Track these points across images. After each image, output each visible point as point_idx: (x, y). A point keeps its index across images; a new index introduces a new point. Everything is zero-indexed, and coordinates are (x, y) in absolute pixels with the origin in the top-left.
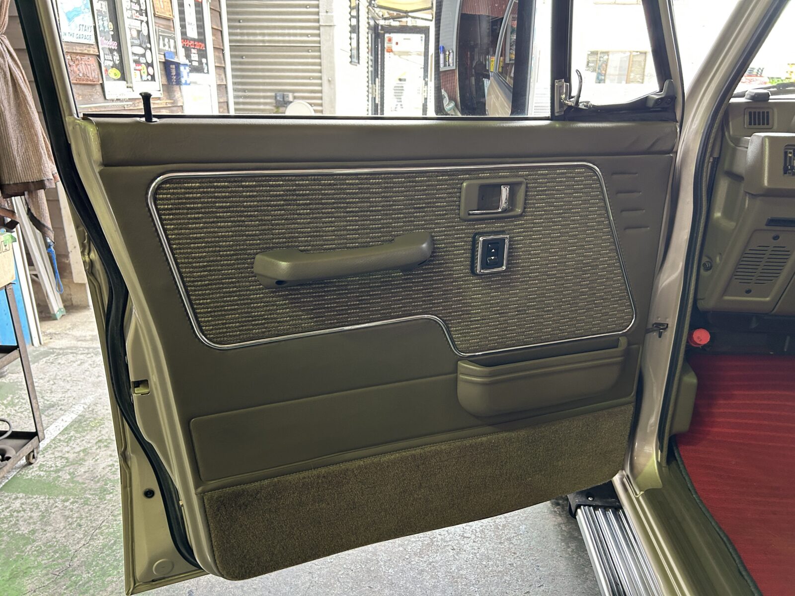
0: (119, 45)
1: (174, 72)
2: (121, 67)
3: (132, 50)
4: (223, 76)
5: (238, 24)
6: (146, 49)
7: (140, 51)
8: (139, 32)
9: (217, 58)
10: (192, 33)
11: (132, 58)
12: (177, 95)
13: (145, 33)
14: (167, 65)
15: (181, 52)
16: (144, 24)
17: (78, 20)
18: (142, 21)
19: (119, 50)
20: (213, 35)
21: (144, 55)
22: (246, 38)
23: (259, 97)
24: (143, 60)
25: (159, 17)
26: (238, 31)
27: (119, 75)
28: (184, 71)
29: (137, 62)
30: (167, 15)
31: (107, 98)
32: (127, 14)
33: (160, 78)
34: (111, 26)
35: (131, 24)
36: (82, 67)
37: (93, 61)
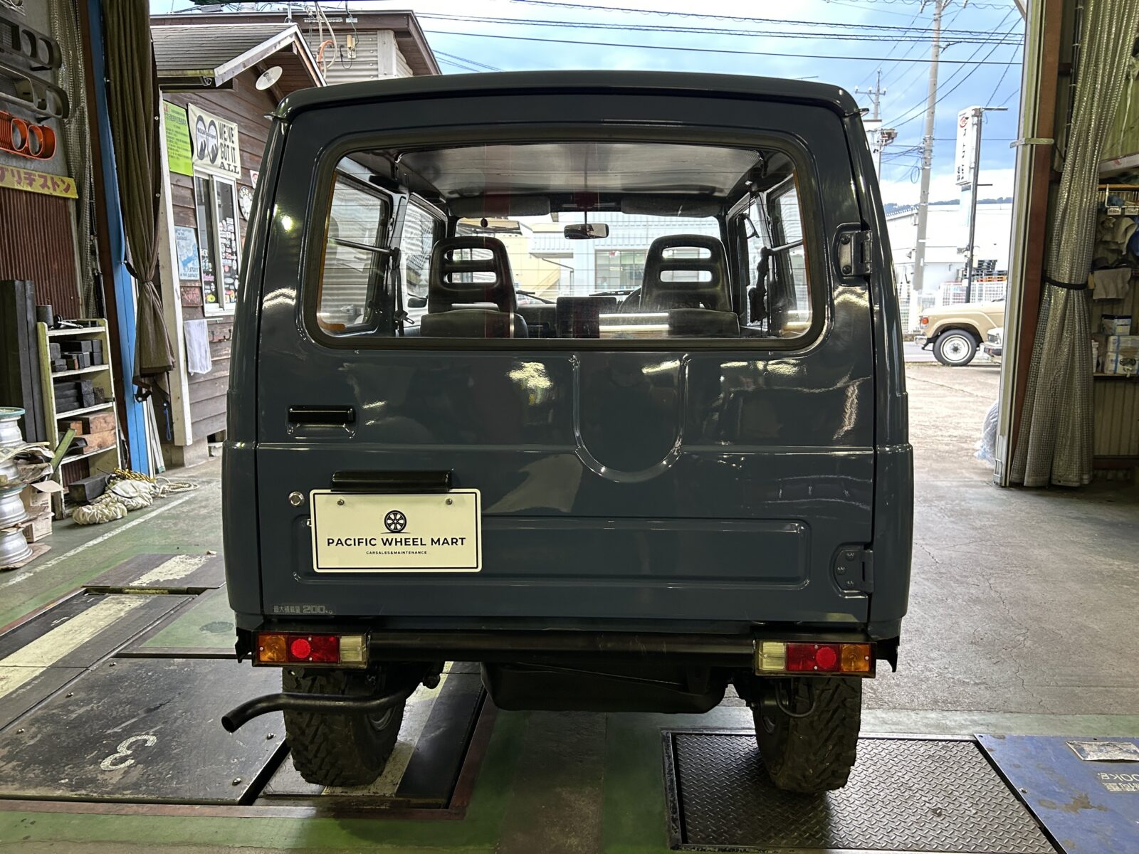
0: (215, 279)
2: (216, 294)
3: (225, 281)
8: (230, 268)
11: (224, 286)
13: (235, 268)
16: (234, 262)
17: (190, 265)
18: (233, 260)
19: (215, 282)
21: (233, 284)
24: (232, 287)
27: (214, 299)
29: (228, 289)
32: (222, 255)
34: (209, 264)
36: (191, 296)
37: (197, 291)
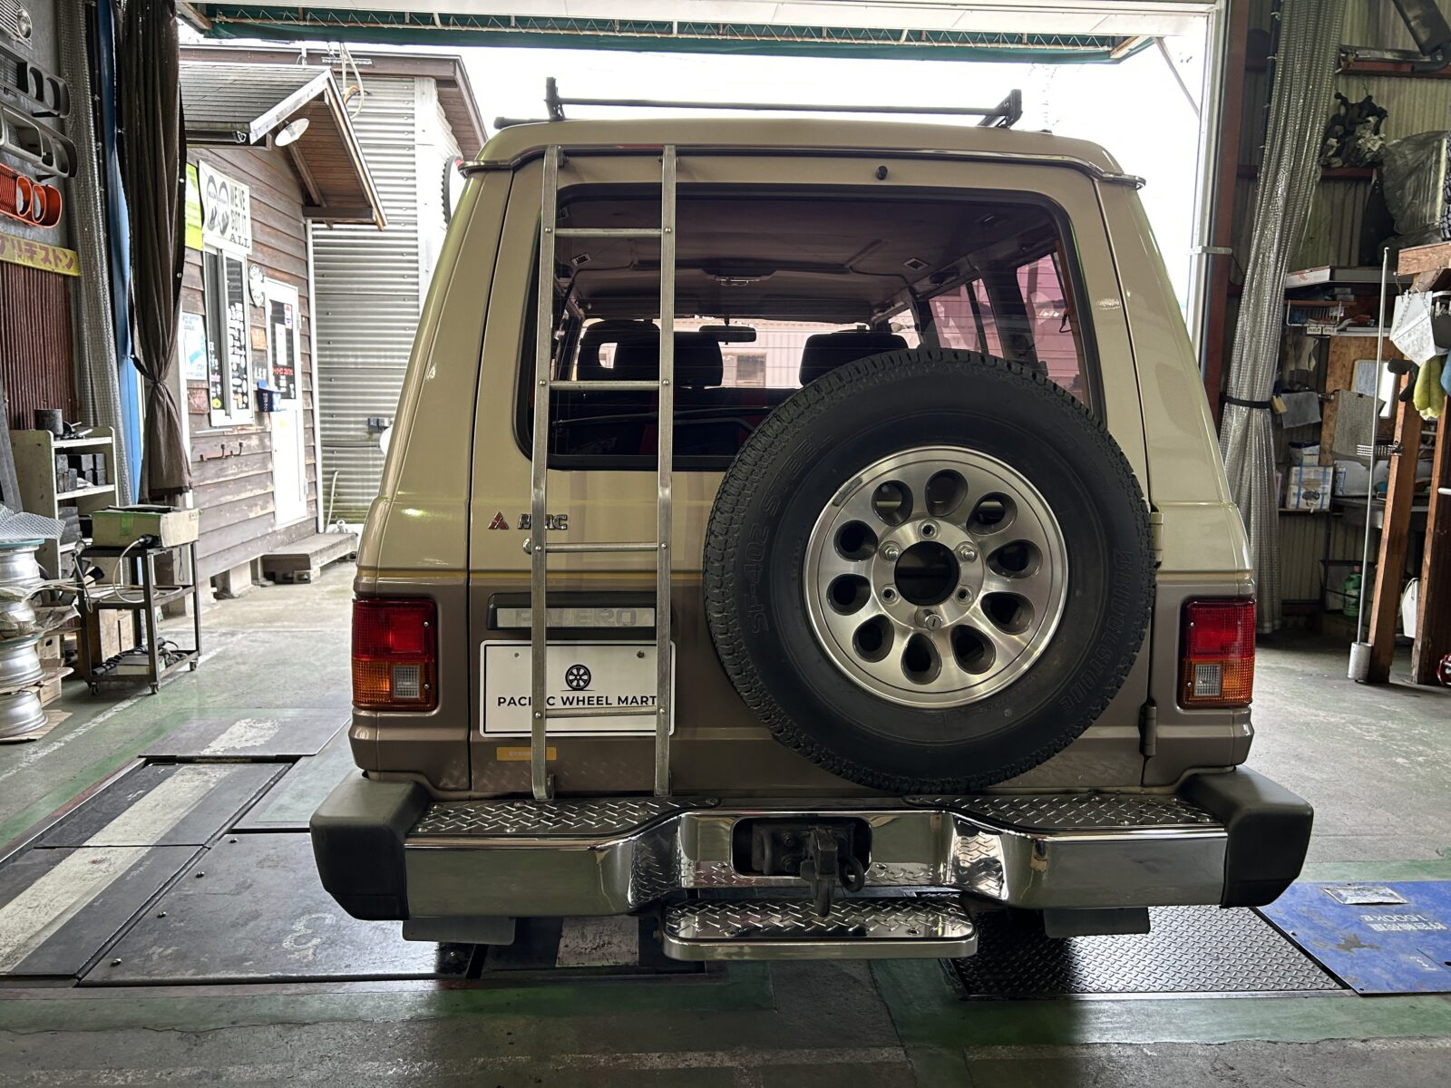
0: (222, 379)
1: (266, 400)
2: (222, 398)
3: (233, 381)
4: (310, 400)
5: (327, 346)
6: (243, 379)
7: (238, 382)
8: (238, 365)
9: (304, 382)
10: (282, 360)
11: (232, 389)
12: (267, 421)
13: (243, 366)
14: (260, 394)
15: (272, 379)
16: (243, 358)
17: (197, 361)
18: (241, 355)
19: (222, 383)
20: (302, 359)
21: (240, 386)
22: (336, 360)
23: (349, 422)
24: (240, 390)
25: (255, 350)
26: (328, 353)
27: (221, 405)
28: (276, 398)
29: (236, 392)
30: (262, 347)
31: (213, 424)
32: (230, 350)
33: (253, 406)
34: (217, 361)
35: (233, 360)
36: (197, 401)
37: (204, 394)
